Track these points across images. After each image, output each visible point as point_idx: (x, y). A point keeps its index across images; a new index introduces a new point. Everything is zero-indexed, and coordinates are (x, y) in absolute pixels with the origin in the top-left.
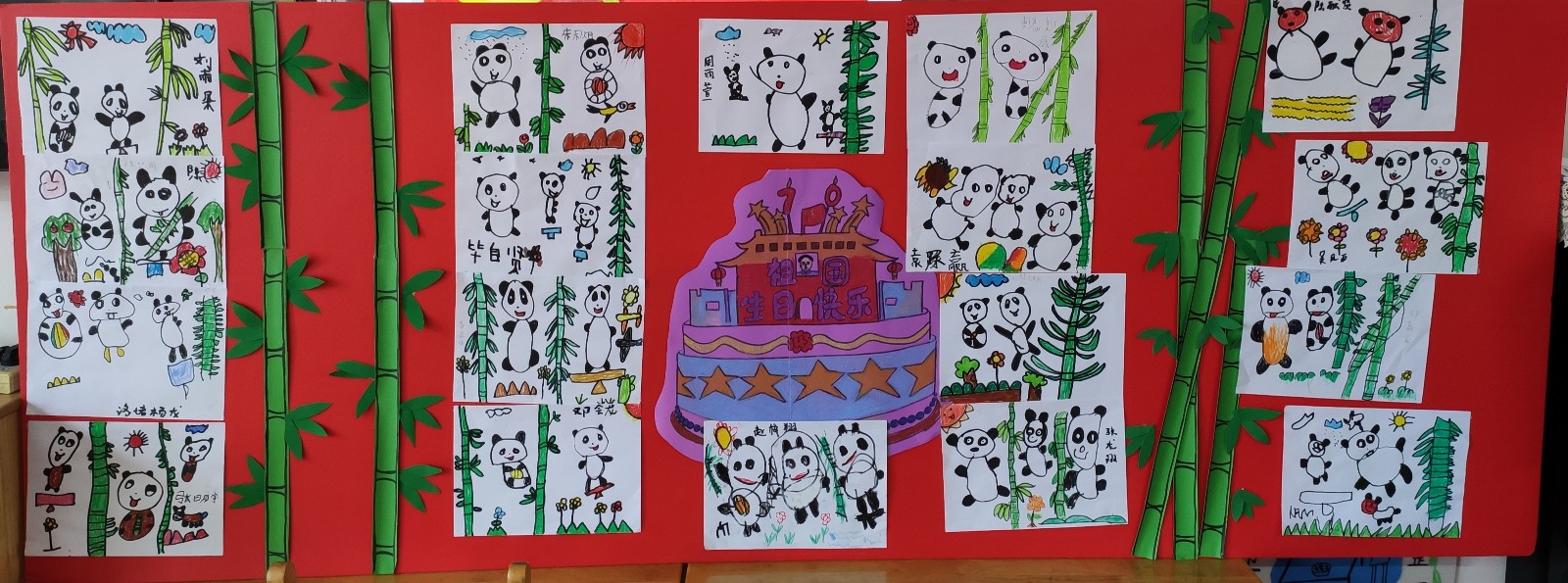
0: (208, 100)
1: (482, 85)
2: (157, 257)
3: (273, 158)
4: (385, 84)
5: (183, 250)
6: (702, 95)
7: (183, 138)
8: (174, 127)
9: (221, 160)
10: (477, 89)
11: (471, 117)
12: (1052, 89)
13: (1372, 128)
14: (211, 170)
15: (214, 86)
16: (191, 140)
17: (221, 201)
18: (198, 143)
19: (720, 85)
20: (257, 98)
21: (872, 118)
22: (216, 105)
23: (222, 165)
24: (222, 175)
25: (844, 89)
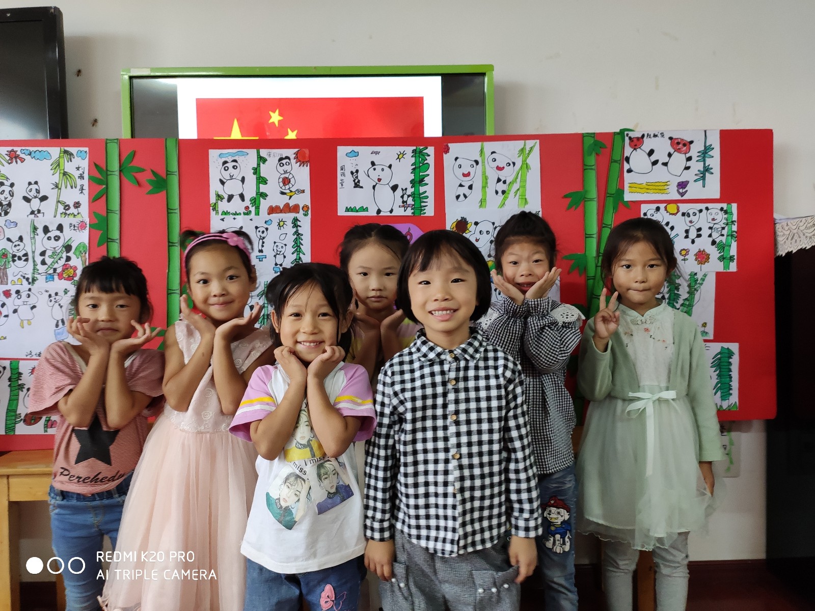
0: (82, 189)
1: (225, 181)
2: (51, 271)
3: (115, 219)
4: (174, 180)
5: (66, 267)
6: (339, 185)
7: (68, 209)
8: (63, 203)
9: (87, 220)
10: (223, 183)
11: (220, 198)
12: (518, 180)
13: (678, 197)
14: (82, 226)
15: (85, 182)
16: (72, 210)
17: (87, 242)
18: (75, 211)
19: (349, 180)
20: (107, 188)
21: (427, 197)
22: (86, 192)
23: (88, 223)
24: (88, 228)
25: (412, 182)
